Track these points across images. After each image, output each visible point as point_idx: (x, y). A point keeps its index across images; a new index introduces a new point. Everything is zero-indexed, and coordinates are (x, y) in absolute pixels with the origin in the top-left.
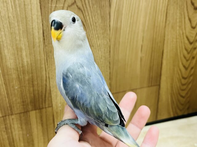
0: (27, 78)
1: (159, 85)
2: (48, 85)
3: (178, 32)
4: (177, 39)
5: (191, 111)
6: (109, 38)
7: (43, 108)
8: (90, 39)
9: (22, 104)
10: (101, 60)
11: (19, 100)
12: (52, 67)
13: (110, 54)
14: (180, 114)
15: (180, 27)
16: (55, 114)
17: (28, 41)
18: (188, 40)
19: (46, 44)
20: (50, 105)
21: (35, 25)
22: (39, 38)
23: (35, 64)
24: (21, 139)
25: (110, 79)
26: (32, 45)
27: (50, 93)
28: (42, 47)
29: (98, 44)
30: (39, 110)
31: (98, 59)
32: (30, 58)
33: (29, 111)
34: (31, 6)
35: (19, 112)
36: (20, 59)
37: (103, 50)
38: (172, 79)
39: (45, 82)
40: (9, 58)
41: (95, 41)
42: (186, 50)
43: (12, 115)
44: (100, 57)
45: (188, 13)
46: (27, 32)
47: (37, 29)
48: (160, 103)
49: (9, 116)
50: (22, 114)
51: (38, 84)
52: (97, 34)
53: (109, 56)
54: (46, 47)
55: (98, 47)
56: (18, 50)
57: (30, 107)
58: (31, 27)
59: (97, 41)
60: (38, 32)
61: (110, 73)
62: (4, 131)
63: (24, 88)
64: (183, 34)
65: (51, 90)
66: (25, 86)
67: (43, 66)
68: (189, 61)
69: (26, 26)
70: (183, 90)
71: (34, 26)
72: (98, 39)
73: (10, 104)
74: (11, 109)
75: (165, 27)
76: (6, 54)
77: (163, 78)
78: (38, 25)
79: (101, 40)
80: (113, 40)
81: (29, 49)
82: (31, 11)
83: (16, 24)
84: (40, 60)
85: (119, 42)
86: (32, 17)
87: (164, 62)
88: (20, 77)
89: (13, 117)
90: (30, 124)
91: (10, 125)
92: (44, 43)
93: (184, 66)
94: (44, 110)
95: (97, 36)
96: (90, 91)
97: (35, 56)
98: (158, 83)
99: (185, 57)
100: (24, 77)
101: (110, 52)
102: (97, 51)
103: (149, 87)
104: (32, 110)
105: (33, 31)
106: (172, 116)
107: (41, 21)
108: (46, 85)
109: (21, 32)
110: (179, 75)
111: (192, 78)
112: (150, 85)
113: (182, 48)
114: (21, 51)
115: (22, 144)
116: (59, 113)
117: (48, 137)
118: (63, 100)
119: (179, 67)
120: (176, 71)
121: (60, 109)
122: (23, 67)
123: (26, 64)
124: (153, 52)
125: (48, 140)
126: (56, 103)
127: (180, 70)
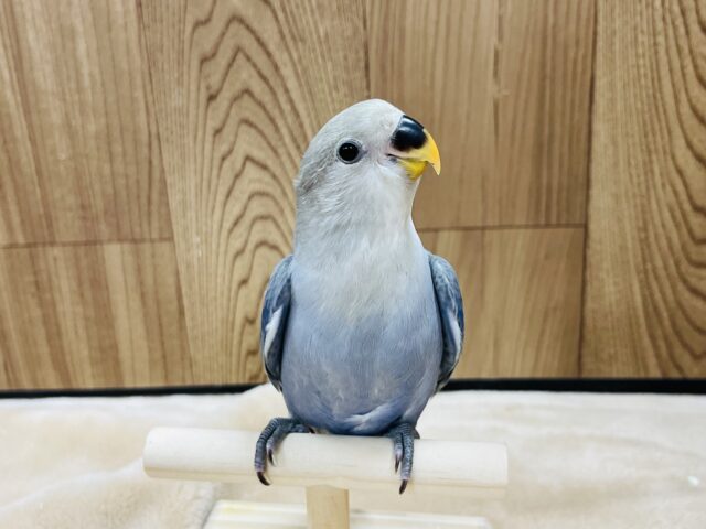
0: (92, 128)
1: (586, 227)
2: (156, 162)
3: (658, 2)
4: (655, 34)
6: (361, 14)
7: (142, 240)
8: (292, 13)
9: (80, 213)
10: (334, 93)
11: (71, 200)
13: (367, 75)
16: (182, 269)
17: (92, 9)
19: (145, 18)
20: (167, 235)
23: (115, 85)
24: (81, 331)
26: (103, 22)
27: (164, 193)
29: (322, 34)
30: (133, 246)
31: (324, 91)
32: (100, 64)
33: (101, 243)
35: (73, 239)
37: (341, 54)
39: (145, 150)
40: (41, 57)
41: (307, 23)
43: (53, 244)
44: (328, 83)
49: (44, 245)
50: (82, 248)
51: (124, 153)
53: (364, 84)
54: (147, 33)
55: (320, 43)
56: (66, 34)
57: (104, 230)
59: (315, 23)
62: (33, 296)
63: (84, 161)
65: (165, 181)
66: (87, 156)
67: (139, 94)
70: (698, 264)
72: (322, 16)
73: (46, 206)
74: (50, 225)
76: (33, 43)
77: (601, 199)
79: (332, 19)
80: (376, 22)
81: (95, 34)
84: (130, 73)
85: (402, 31)
88: (73, 123)
89: (56, 251)
90: (107, 288)
91: (50, 280)
92: (140, 16)
94: (146, 247)
97: (113, 58)
98: (578, 218)
100: (83, 126)
101: (367, 67)
102: (320, 60)
103: (536, 226)
104: (110, 241)
108: (150, 162)
112: (542, 221)
113: (684, 75)
114: (73, 39)
115: (85, 353)
116: (196, 269)
117: (163, 343)
118: (206, 224)
119: (673, 158)
120: (661, 175)
121: (197, 253)
122: (80, 90)
123: (87, 82)
124: (548, 82)
125: (164, 357)
126: (186, 229)
127: (680, 172)
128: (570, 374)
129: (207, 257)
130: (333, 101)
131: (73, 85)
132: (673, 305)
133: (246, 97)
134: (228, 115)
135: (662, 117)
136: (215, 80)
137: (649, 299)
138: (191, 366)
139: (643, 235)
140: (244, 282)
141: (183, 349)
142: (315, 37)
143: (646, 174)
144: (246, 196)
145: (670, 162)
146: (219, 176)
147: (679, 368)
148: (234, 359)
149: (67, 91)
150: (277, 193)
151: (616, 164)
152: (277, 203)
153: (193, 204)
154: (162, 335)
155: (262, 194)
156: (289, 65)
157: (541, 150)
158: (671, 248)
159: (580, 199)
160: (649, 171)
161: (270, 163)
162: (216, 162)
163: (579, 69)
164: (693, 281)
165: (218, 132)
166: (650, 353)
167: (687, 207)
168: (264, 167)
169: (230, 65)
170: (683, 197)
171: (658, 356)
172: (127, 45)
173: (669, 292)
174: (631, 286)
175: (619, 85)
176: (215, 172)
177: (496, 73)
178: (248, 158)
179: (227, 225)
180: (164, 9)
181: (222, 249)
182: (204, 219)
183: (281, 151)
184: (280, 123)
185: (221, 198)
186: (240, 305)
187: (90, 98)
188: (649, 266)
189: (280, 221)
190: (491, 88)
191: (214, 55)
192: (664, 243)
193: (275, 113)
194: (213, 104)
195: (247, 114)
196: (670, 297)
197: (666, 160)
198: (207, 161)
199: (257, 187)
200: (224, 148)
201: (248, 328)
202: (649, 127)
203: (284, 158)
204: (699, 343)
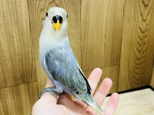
0: (17, 58)
1: (119, 65)
2: (34, 64)
3: (132, 23)
4: (132, 29)
5: (143, 85)
6: (80, 28)
7: (30, 82)
9: (14, 79)
11: (11, 76)
12: (36, 51)
13: (81, 41)
14: (135, 87)
15: (134, 20)
16: (39, 87)
17: (18, 30)
18: (141, 30)
19: (32, 32)
20: (36, 80)
21: (24, 18)
22: (27, 28)
23: (24, 47)
24: (13, 106)
25: (81, 60)
26: (21, 34)
27: (35, 71)
28: (29, 35)
29: (72, 33)
30: (27, 84)
31: (72, 45)
32: (20, 43)
33: (19, 85)
34: (20, 3)
35: (11, 85)
36: (12, 44)
37: (76, 37)
38: (129, 60)
39: (31, 62)
40: (4, 43)
42: (139, 37)
43: (6, 87)
44: (73, 43)
45: (140, 9)
46: (18, 23)
47: (25, 21)
48: (120, 78)
49: (3, 88)
50: (14, 87)
51: (26, 63)
52: (71, 25)
53: (80, 42)
54: (32, 35)
56: (11, 37)
57: (20, 81)
58: (21, 19)
59: (71, 31)
60: (26, 23)
61: (81, 55)
64: (136, 25)
65: (36, 68)
66: (16, 65)
67: (30, 49)
68: (142, 46)
69: (17, 18)
70: (137, 68)
71: (22, 19)
72: (72, 29)
73: (4, 79)
74: (5, 83)
75: (123, 20)
76: (1, 40)
77: (122, 59)
78: (26, 18)
79: (74, 30)
80: (83, 30)
81: (19, 36)
82: (21, 7)
83: (9, 17)
84: (28, 45)
85: (88, 31)
86: (21, 12)
87: (123, 47)
88: (12, 58)
89: (7, 89)
90: (20, 95)
91: (5, 96)
92: (31, 32)
93: (138, 50)
94: (31, 84)
95: (71, 26)
96: (66, 67)
97: (23, 42)
98: (118, 63)
99: (138, 43)
100: (15, 58)
101: (81, 39)
102: (72, 38)
103: (111, 66)
104: (21, 84)
105: (22, 23)
106: (129, 88)
107: (28, 14)
108: (32, 64)
109: (13, 23)
110: (134, 57)
111: (144, 59)
112: (112, 64)
113: (136, 36)
114: (13, 38)
115: (14, 111)
116: (42, 86)
119: (134, 50)
121: (43, 83)
122: (14, 50)
123: (16, 48)
126: (40, 78)
127: (135, 53)
130: (74, 46)
131: (12, 49)
135: (132, 44)
139: (128, 65)
142: (71, 34)
149: (11, 50)
153: (42, 72)
157: (112, 52)
159: (119, 60)
163: (119, 36)
166: (129, 85)
172: (27, 38)
174: (126, 74)
177: (105, 38)
180: (37, 29)
187: (17, 51)
190: (104, 41)
204: (136, 82)
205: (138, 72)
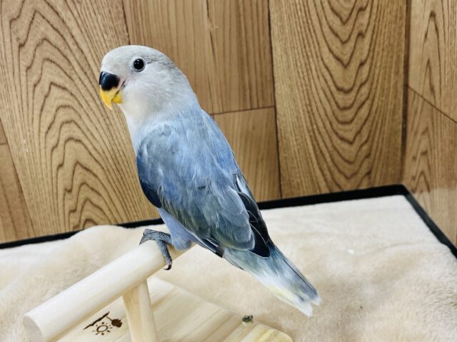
10: (105, 36)
13: (126, 23)
20: (3, 141)
31: (98, 35)
44: (100, 29)
53: (124, 28)
70: (344, 123)
101: (125, 17)
113: (323, 8)
116: (27, 162)
117: (10, 213)
118: (29, 131)
119: (322, 60)
120: (316, 71)
121: (25, 150)
124: (242, 18)
125: (13, 222)
126: (15, 136)
127: (327, 68)
128: (276, 197)
129: (33, 153)
130: (105, 40)
132: (331, 149)
133: (45, 42)
134: (34, 56)
135: (313, 34)
136: (22, 33)
137: (317, 147)
138: (32, 225)
139: (309, 109)
140: (61, 166)
141: (25, 215)
143: (307, 71)
144: (54, 110)
145: (321, 63)
146: (33, 98)
147: (338, 186)
148: (61, 217)
150: (75, 105)
151: (289, 66)
152: (76, 111)
153: (18, 118)
154: (9, 207)
155: (65, 107)
156: (73, 19)
157: (243, 62)
158: (326, 115)
159: (269, 91)
160: (309, 70)
161: (67, 86)
162: (31, 89)
163: (260, 9)
164: (341, 133)
165: (29, 68)
166: (321, 179)
167: (333, 89)
168: (64, 89)
169: (31, 22)
170: (330, 83)
171: (326, 180)
173: (328, 141)
174: (306, 140)
175: (285, 17)
176: (31, 95)
177: (209, 15)
178: (52, 83)
179: (44, 130)
181: (43, 145)
182: (27, 128)
183: (74, 77)
184: (71, 58)
185: (37, 112)
186: (59, 181)
188: (315, 127)
189: (80, 123)
190: (207, 25)
191: (18, 17)
192: (322, 113)
193: (67, 52)
194: (23, 50)
195: (47, 55)
196: (329, 145)
197: (318, 61)
198: (24, 88)
199: (61, 102)
200: (35, 78)
201: (68, 196)
202: (306, 42)
203: (77, 81)
204: (348, 169)
205: (350, 136)
